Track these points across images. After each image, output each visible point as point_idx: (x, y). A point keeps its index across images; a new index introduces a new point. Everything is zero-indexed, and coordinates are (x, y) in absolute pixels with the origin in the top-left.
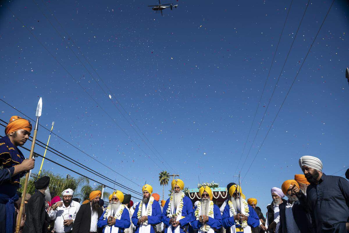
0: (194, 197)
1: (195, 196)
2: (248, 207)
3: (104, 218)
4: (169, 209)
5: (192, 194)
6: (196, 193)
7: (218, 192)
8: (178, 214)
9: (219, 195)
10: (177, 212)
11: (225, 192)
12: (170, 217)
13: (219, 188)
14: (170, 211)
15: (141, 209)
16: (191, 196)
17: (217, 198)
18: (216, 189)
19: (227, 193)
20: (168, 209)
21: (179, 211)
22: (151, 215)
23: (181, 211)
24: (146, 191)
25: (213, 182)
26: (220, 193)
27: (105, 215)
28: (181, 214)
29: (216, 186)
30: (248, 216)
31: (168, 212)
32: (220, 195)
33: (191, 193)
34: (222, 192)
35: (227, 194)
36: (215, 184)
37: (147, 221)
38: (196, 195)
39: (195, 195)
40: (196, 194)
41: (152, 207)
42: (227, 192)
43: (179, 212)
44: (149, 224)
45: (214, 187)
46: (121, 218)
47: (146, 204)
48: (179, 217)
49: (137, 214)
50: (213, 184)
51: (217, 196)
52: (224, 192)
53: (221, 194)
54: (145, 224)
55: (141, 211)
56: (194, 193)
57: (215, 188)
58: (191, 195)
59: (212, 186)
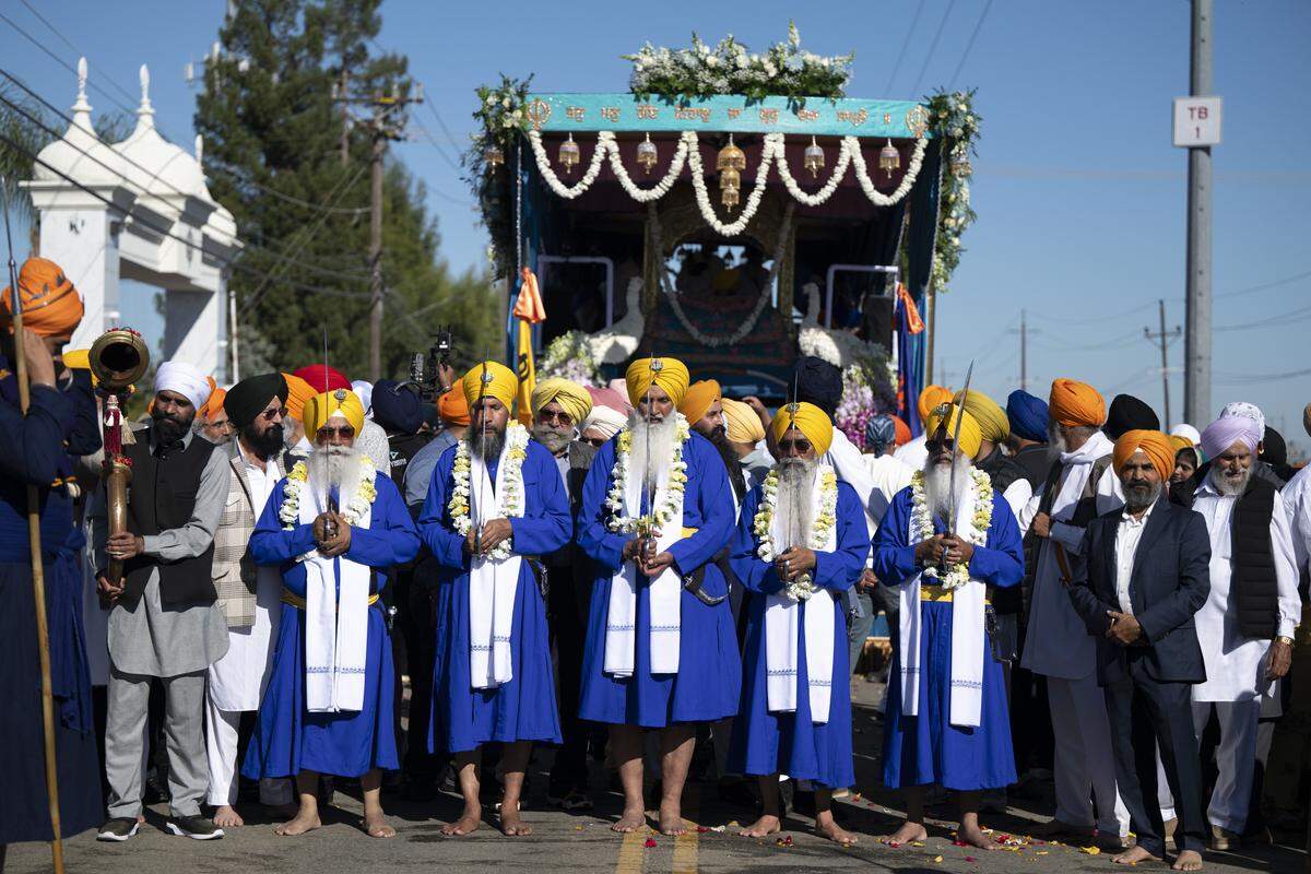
0: (588, 180)
1: (595, 169)
2: (992, 507)
3: (285, 525)
4: (616, 493)
5: (571, 146)
6: (607, 142)
7: (832, 144)
8: (665, 515)
9: (839, 173)
10: (659, 507)
11: (905, 146)
12: (624, 530)
13: (846, 104)
14: (620, 500)
15: (466, 483)
16: (556, 166)
17: (813, 200)
18: (819, 116)
19: (919, 154)
20: (612, 492)
21: (672, 505)
22: (520, 512)
23: (680, 507)
24: (490, 401)
25: (796, 36)
26: (851, 150)
27: (286, 509)
28: (678, 518)
29: (824, 84)
30: (979, 544)
31: (617, 506)
32: (851, 168)
33: (553, 140)
34: (871, 146)
35: (916, 166)
36: (810, 58)
37: (505, 544)
38: (606, 164)
39: (598, 158)
40: (614, 148)
41: (521, 476)
42: (923, 143)
43: (668, 510)
44: (514, 552)
45: (806, 93)
46: (374, 521)
47: (492, 462)
48: (672, 532)
49: (450, 507)
50: (795, 64)
51: (822, 186)
52: (898, 143)
53: (860, 163)
54: (498, 554)
55: (466, 492)
56: (587, 140)
57: (810, 100)
58: (553, 154)
59: (787, 80)
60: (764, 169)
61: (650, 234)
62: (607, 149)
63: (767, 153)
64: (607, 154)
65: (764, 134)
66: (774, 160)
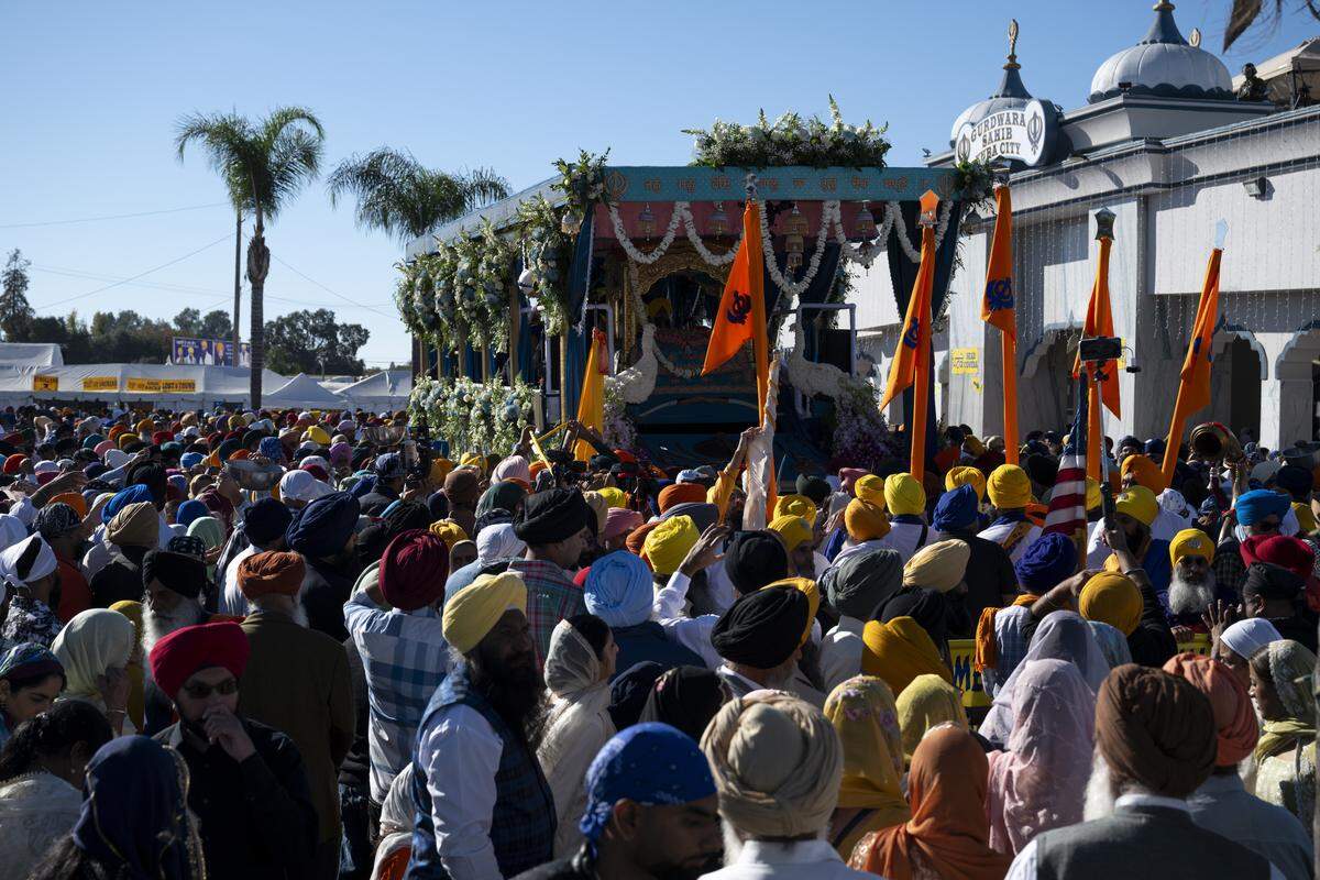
0: (664, 246)
1: (670, 236)
6: (682, 211)
9: (886, 235)
19: (947, 215)
26: (894, 213)
32: (894, 230)
35: (944, 226)
39: (673, 226)
42: (949, 205)
53: (901, 225)
60: (824, 233)
61: (629, 280)
62: (682, 217)
63: (826, 219)
64: (682, 222)
65: (822, 201)
66: (832, 224)
